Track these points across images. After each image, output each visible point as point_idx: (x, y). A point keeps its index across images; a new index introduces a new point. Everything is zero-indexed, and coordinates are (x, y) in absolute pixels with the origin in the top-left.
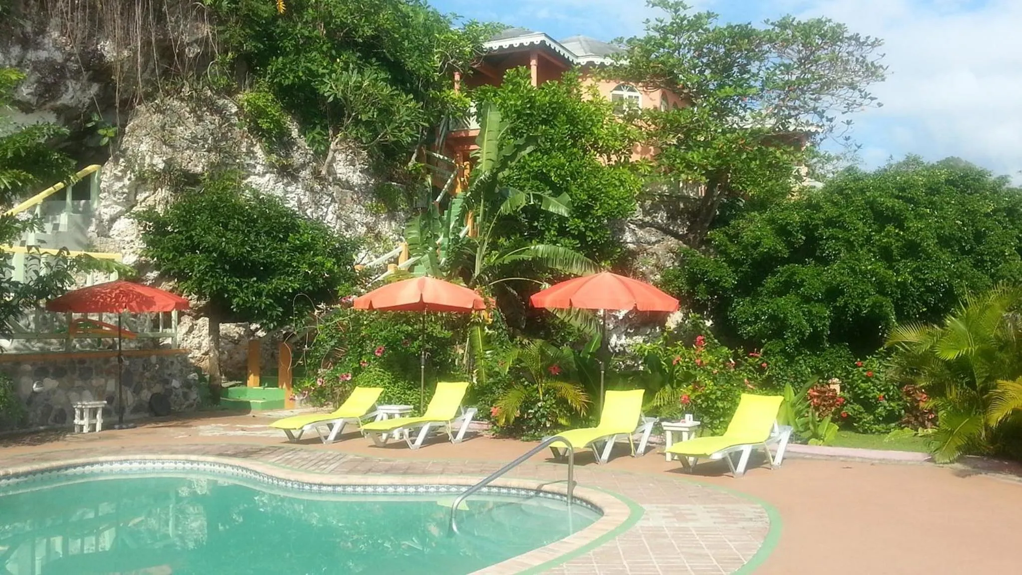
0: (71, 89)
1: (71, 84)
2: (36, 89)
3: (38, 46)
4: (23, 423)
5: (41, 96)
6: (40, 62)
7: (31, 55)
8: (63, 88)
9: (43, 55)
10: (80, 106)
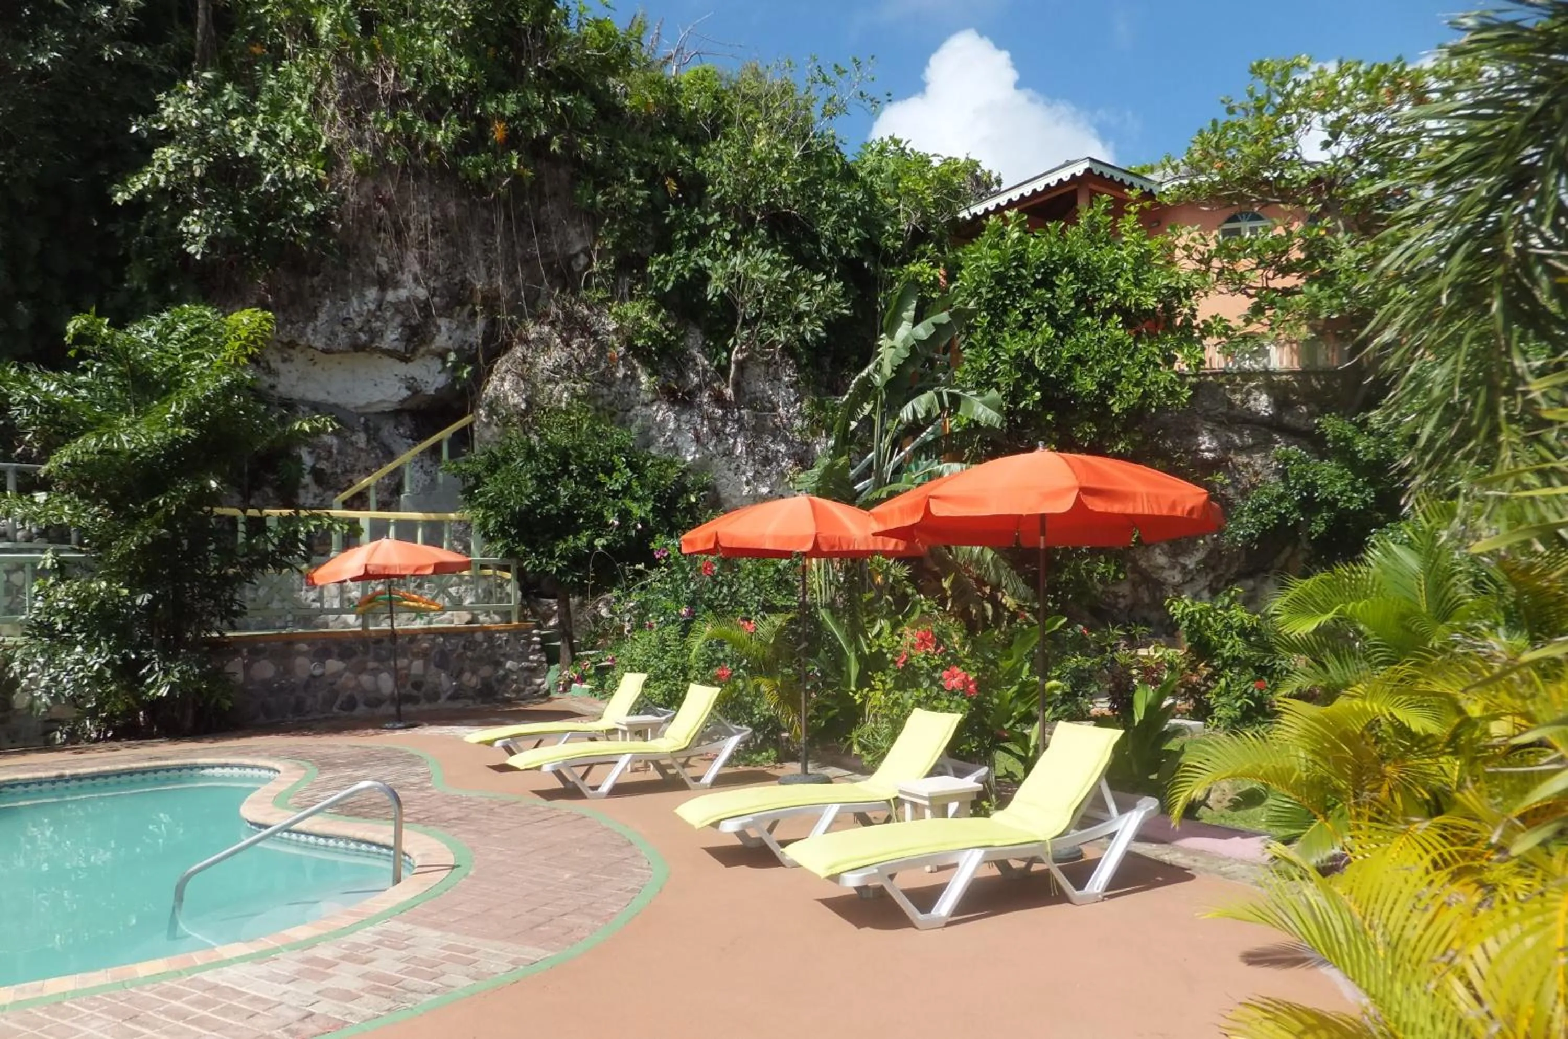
0: (443, 329)
1: (443, 323)
2: (401, 334)
3: (397, 285)
4: (299, 708)
5: (409, 341)
6: (401, 302)
7: (391, 296)
8: (434, 330)
9: (403, 293)
10: (466, 347)
